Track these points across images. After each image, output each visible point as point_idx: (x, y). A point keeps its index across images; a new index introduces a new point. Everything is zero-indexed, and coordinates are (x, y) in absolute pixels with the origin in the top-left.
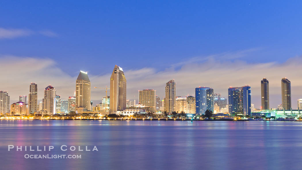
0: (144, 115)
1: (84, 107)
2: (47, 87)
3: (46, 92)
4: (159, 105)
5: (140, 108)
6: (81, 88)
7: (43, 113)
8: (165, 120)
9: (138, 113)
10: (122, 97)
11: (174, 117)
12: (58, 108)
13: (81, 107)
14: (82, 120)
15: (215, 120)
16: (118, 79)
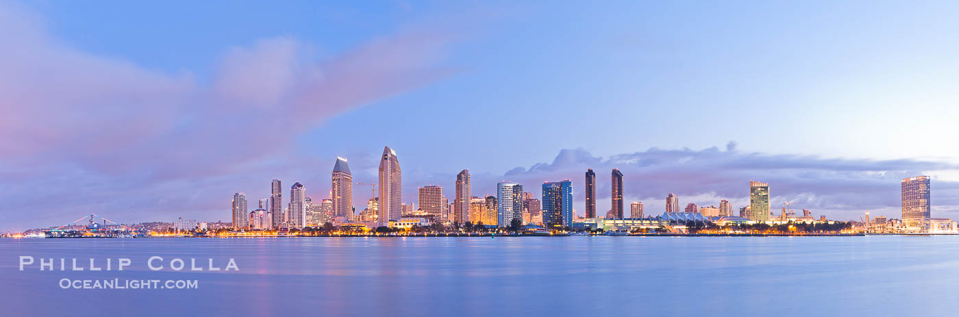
0: (427, 227)
1: (344, 215)
2: (294, 185)
3: (292, 192)
4: (448, 212)
5: (421, 216)
6: (339, 184)
7: (289, 226)
8: (456, 236)
9: (418, 225)
10: (395, 198)
11: (469, 231)
12: (310, 217)
13: (339, 215)
14: (341, 236)
15: (524, 235)
16: (389, 168)
